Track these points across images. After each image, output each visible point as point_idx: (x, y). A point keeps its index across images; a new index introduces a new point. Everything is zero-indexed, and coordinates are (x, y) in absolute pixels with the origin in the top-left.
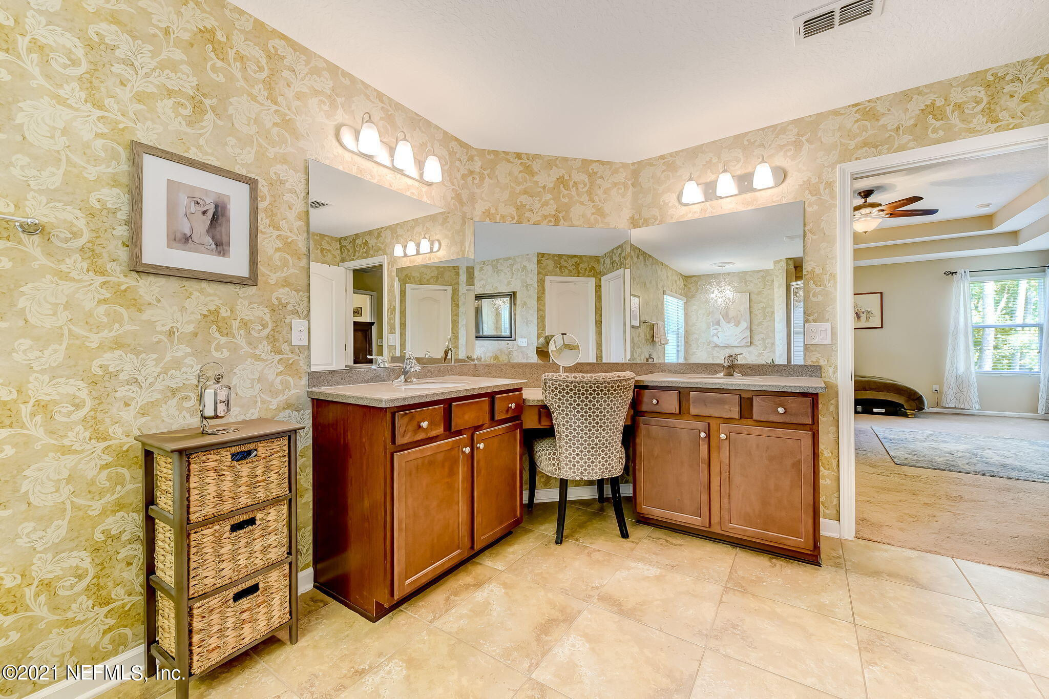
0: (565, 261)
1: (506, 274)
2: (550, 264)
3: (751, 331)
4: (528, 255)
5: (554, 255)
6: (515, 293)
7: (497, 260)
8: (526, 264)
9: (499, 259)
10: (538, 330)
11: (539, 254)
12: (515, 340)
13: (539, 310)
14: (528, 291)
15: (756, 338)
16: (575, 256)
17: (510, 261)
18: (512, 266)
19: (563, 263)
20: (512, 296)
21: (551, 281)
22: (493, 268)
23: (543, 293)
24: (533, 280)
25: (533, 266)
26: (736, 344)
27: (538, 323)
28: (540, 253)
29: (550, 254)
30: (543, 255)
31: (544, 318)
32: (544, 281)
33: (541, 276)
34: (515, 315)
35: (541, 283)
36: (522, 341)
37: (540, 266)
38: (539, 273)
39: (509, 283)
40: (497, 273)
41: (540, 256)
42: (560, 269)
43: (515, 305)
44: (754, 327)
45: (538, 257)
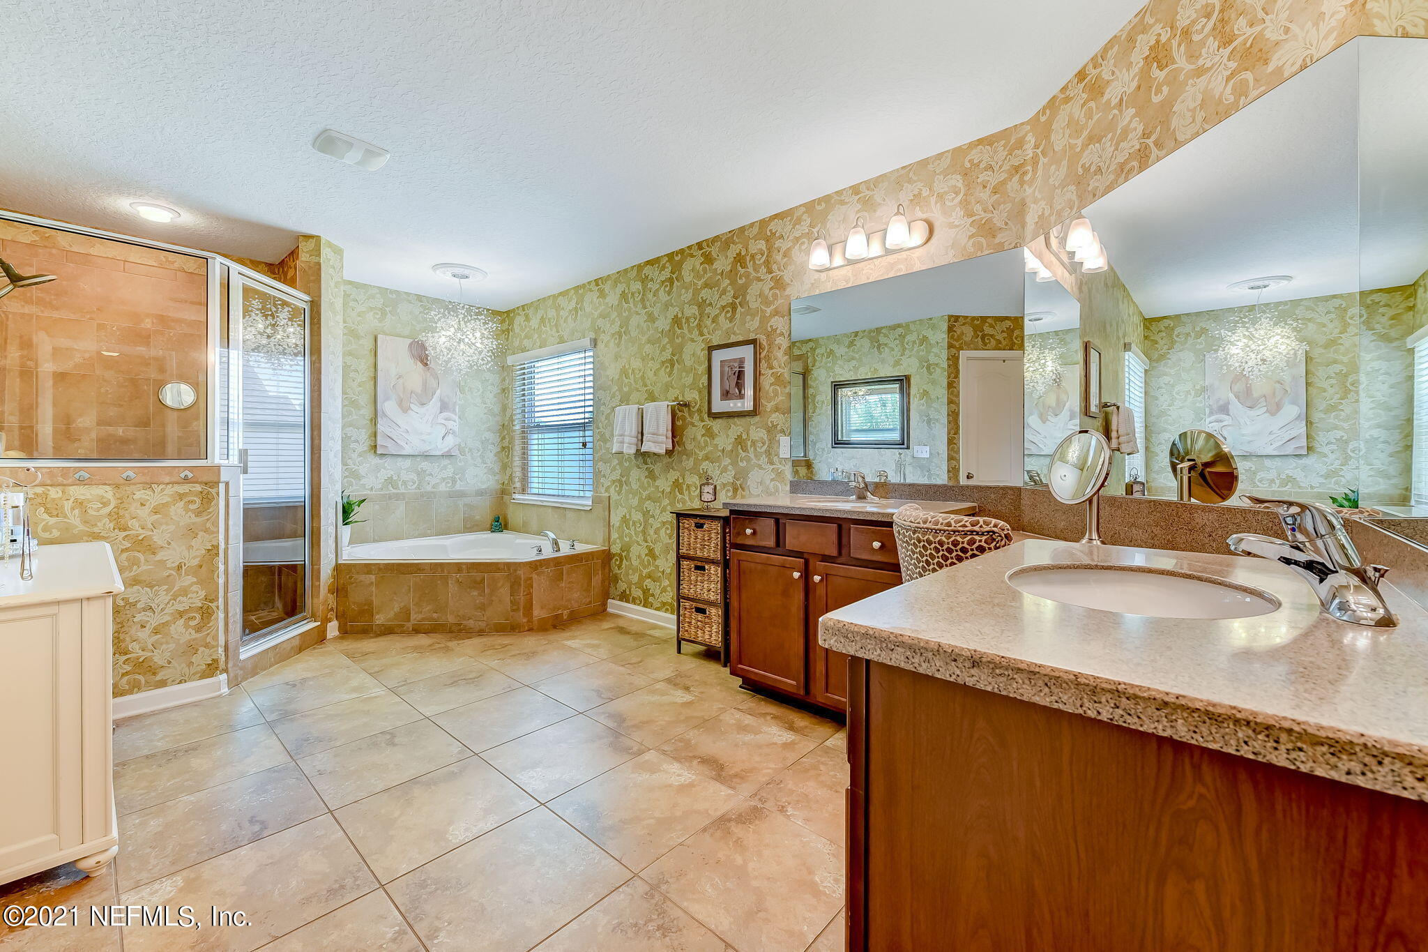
0: (991, 326)
1: (893, 350)
2: (968, 332)
3: (1309, 423)
4: (931, 319)
5: (974, 318)
6: (908, 378)
7: (878, 330)
8: (928, 333)
9: (882, 328)
10: (949, 433)
11: (950, 317)
12: (908, 448)
13: (950, 402)
14: (931, 374)
15: (1321, 439)
16: (1007, 318)
17: (900, 330)
18: (902, 336)
19: (987, 330)
20: (903, 382)
21: (969, 359)
22: (872, 343)
23: (957, 376)
24: (940, 356)
25: (940, 336)
26: (1270, 451)
27: (949, 422)
28: (952, 316)
29: (967, 317)
30: (957, 318)
31: (958, 414)
32: (958, 359)
33: (953, 351)
34: (908, 410)
35: (954, 361)
36: (921, 452)
37: (953, 336)
38: (950, 346)
39: (897, 363)
40: (878, 348)
41: (953, 319)
42: (983, 338)
43: (909, 395)
44: (1316, 416)
45: (949, 321)
